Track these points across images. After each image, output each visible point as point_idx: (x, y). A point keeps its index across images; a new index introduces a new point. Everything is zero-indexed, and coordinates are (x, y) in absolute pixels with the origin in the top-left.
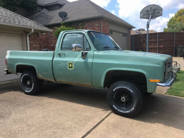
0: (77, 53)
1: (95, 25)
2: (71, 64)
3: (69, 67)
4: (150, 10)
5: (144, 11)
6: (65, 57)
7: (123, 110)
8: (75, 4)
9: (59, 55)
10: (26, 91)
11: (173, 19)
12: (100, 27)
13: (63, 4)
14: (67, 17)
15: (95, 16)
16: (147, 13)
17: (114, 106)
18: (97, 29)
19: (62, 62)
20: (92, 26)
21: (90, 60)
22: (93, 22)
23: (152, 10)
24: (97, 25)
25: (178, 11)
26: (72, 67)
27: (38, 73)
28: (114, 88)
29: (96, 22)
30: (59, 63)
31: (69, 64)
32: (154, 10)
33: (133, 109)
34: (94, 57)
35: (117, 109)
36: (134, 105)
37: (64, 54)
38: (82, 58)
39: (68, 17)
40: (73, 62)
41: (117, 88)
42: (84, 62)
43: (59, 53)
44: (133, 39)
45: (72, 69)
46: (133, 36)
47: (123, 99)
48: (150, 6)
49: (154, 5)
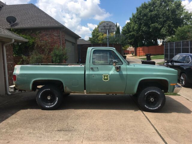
0: (111, 67)
1: (53, 34)
2: (107, 76)
3: (105, 79)
4: (106, 26)
5: (102, 26)
6: (98, 71)
7: (153, 108)
8: (19, 8)
9: (92, 69)
10: (46, 106)
11: (97, 30)
12: (59, 37)
13: (1, 6)
14: (15, 23)
15: (54, 25)
16: (104, 28)
17: (145, 106)
18: (57, 38)
19: (96, 75)
20: (50, 34)
21: (124, 73)
22: (52, 31)
23: (108, 26)
24: (56, 35)
25: (100, 23)
26: (107, 79)
27: (66, 87)
28: (146, 93)
29: (54, 31)
30: (93, 76)
31: (105, 76)
32: (110, 26)
33: (160, 105)
34: (127, 70)
35: (148, 108)
36: (161, 103)
37: (97, 68)
38: (117, 71)
39: (17, 23)
40: (109, 74)
41: (148, 92)
42: (119, 74)
43: (91, 67)
44: (79, 48)
45: (107, 80)
46: (79, 46)
47: (152, 100)
48: (106, 23)
49: (110, 22)
